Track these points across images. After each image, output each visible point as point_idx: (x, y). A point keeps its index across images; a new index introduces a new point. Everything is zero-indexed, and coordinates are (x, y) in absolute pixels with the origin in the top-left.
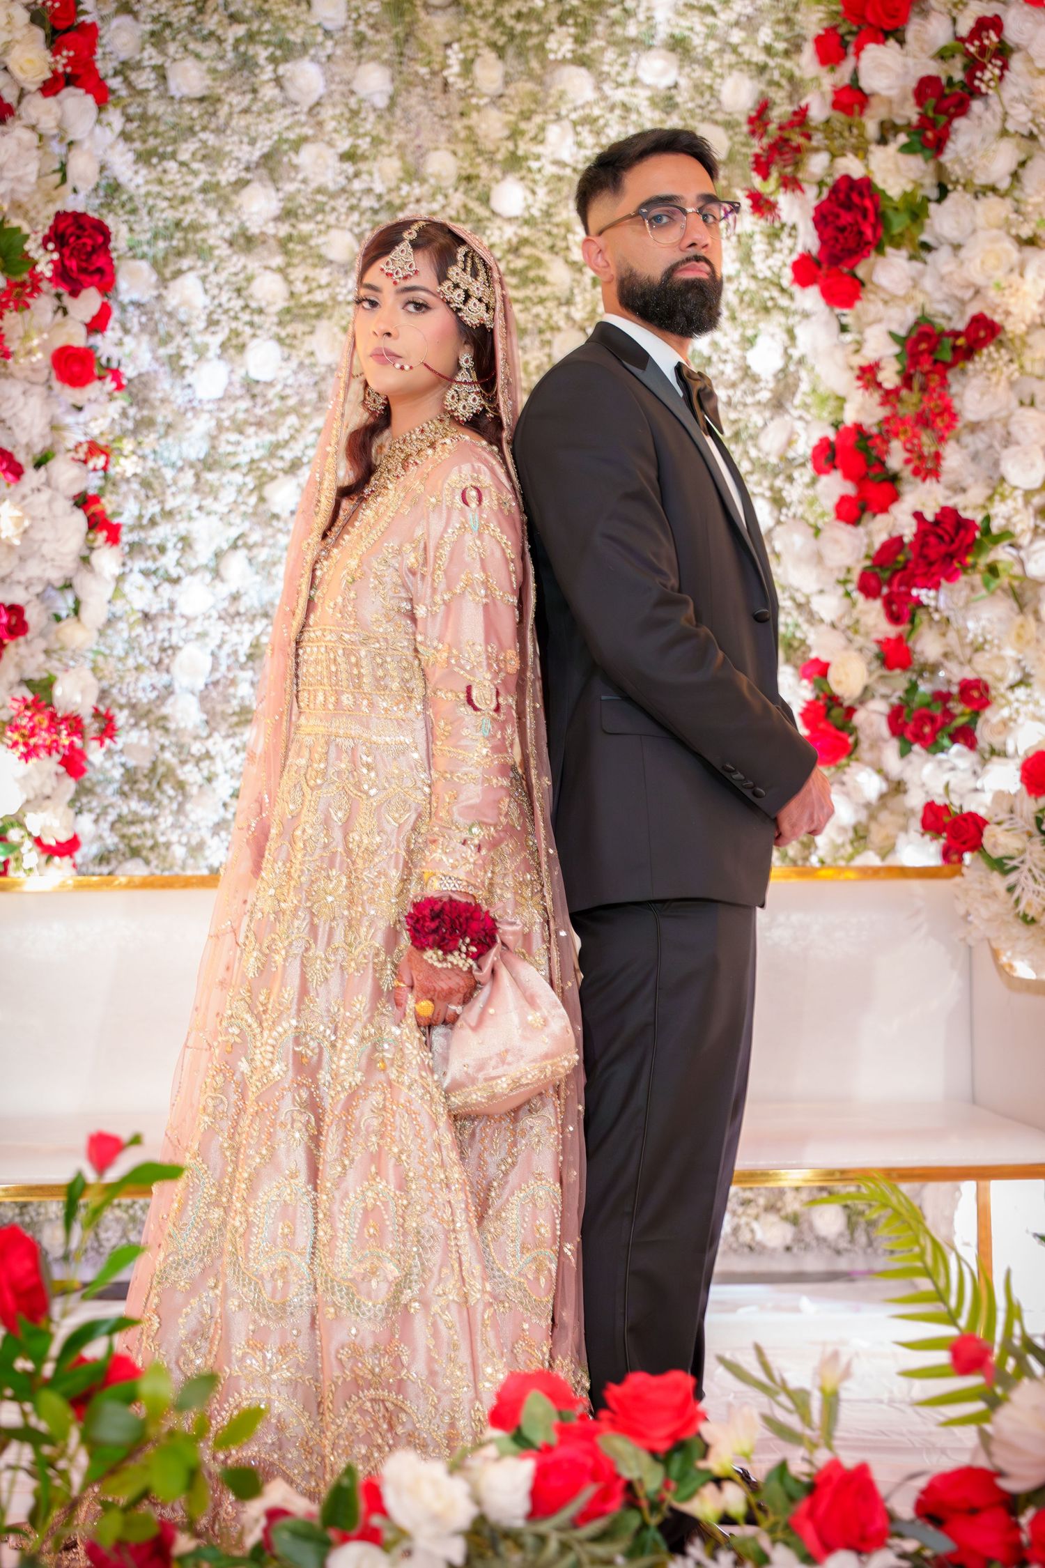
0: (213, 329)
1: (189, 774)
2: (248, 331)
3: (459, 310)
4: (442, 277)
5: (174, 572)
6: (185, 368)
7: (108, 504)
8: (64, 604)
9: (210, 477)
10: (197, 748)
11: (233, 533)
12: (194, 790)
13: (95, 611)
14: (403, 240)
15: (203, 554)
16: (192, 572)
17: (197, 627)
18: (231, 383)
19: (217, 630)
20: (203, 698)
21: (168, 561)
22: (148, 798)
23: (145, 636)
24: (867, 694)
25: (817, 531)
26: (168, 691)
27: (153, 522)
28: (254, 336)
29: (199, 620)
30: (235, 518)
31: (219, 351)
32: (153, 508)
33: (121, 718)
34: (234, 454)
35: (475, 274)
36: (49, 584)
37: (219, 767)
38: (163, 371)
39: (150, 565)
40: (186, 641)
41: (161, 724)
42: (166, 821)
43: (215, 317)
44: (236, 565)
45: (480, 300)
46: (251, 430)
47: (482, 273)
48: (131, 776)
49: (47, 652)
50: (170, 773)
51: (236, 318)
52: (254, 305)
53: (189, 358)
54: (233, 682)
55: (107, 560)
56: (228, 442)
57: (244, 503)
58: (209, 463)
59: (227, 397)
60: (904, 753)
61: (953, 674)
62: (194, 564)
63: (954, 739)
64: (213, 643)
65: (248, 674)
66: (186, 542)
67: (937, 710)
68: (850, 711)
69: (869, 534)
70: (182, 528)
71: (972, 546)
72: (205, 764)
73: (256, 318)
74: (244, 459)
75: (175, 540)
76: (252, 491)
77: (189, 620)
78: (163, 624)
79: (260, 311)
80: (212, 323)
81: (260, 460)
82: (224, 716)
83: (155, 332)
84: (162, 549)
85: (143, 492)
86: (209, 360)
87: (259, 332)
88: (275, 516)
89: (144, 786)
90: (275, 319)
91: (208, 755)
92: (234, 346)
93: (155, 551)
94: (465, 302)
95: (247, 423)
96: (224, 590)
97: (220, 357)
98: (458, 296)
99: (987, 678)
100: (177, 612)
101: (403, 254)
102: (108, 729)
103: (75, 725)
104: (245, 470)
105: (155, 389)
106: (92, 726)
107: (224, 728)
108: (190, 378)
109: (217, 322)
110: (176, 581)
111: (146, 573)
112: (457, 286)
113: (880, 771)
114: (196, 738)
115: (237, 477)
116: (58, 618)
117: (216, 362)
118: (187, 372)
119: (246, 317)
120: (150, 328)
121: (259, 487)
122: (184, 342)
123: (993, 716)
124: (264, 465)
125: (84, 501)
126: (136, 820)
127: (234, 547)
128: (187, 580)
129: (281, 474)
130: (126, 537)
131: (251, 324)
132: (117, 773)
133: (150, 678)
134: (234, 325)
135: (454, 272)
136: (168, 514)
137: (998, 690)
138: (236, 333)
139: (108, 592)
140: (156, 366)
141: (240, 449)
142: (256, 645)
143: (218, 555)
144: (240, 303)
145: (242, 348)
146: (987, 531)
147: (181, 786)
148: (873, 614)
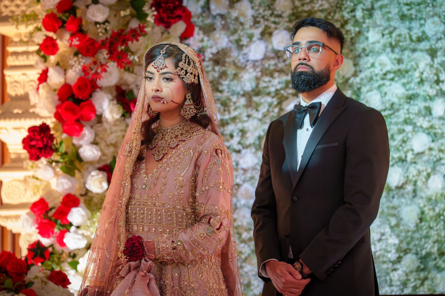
0: (257, 25)
2: (273, 26)
3: (183, 78)
4: (177, 66)
6: (243, 46)
9: (255, 99)
14: (161, 54)
16: (247, 147)
18: (267, 51)
21: (235, 142)
27: (227, 123)
28: (276, 28)
29: (250, 172)
31: (259, 36)
34: (267, 87)
35: (189, 64)
38: (234, 46)
40: (244, 181)
43: (258, 19)
45: (191, 74)
46: (276, 74)
47: (192, 63)
51: (267, 20)
52: (276, 13)
53: (245, 41)
56: (264, 82)
57: (273, 111)
58: (257, 92)
59: (266, 58)
62: (248, 143)
66: (243, 132)
70: (240, 126)
73: (277, 20)
74: (272, 89)
75: (238, 131)
76: (276, 106)
77: (245, 170)
79: (280, 16)
80: (256, 22)
81: (281, 89)
83: (228, 29)
84: (232, 136)
85: (222, 108)
86: (255, 42)
87: (278, 26)
90: (287, 19)
92: (267, 34)
93: (228, 137)
94: (186, 75)
95: (275, 71)
97: (260, 39)
98: (182, 73)
100: (240, 167)
101: (160, 60)
104: (273, 94)
105: (230, 57)
108: (245, 50)
109: (258, 22)
110: (239, 152)
112: (182, 69)
115: (269, 99)
117: (258, 42)
118: (244, 48)
119: (272, 19)
120: (225, 27)
121: (280, 103)
122: (242, 34)
124: (282, 92)
128: (244, 151)
129: (291, 96)
131: (275, 23)
134: (266, 23)
135: (180, 64)
138: (267, 27)
140: (230, 45)
141: (270, 84)
144: (270, 12)
145: (271, 34)
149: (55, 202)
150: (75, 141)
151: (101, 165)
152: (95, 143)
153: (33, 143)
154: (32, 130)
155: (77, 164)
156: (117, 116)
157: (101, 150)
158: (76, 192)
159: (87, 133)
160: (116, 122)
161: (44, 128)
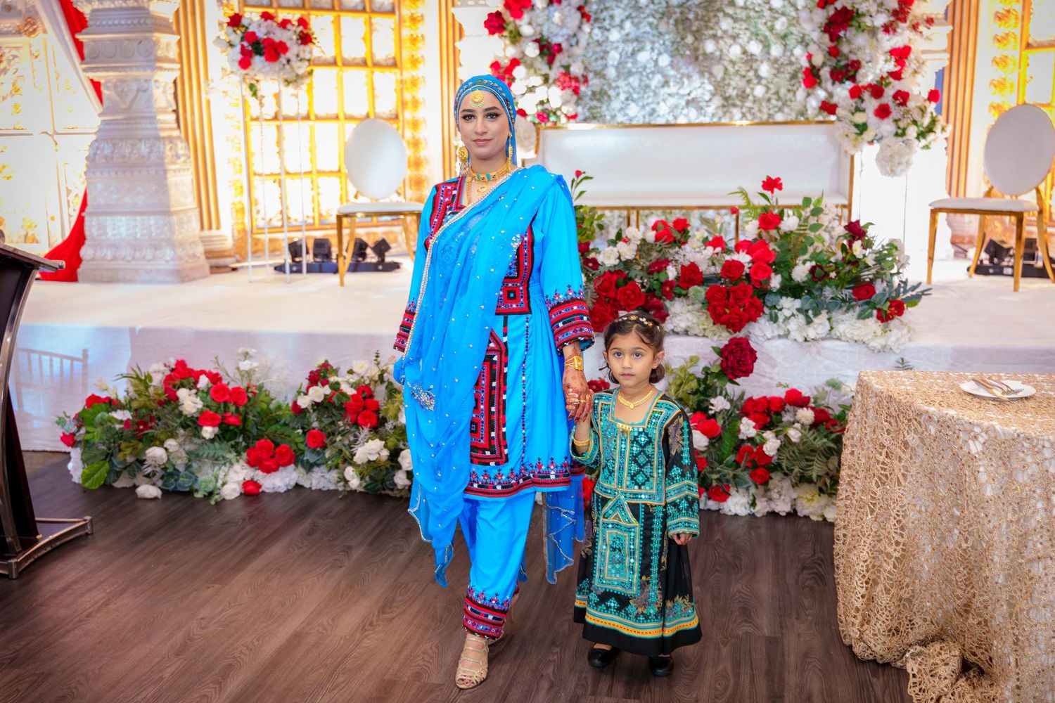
1: (612, 93)
5: (608, 27)
7: (587, 10)
8: (573, 41)
10: (614, 84)
11: (627, 14)
12: (613, 98)
13: (583, 43)
15: (617, 21)
16: (613, 27)
17: (615, 45)
19: (621, 46)
20: (617, 68)
21: (606, 24)
22: (599, 100)
23: (598, 49)
24: (824, 64)
25: (811, 12)
26: (606, 66)
27: (602, 11)
29: (616, 43)
30: (628, 9)
32: (602, 6)
33: (591, 76)
36: (569, 36)
37: (621, 90)
39: (600, 25)
40: (612, 49)
41: (604, 77)
42: (604, 108)
44: (628, 25)
48: (594, 93)
49: (569, 57)
50: (606, 93)
54: (626, 63)
55: (587, 28)
60: (833, 84)
61: (853, 57)
62: (614, 24)
63: (848, 79)
64: (620, 50)
65: (631, 60)
66: (612, 17)
67: (844, 71)
68: (819, 70)
69: (828, 12)
70: (611, 12)
71: (852, 18)
72: (617, 90)
75: (608, 17)
77: (612, 43)
78: (604, 44)
82: (623, 74)
84: (604, 20)
88: (641, 8)
89: (598, 97)
91: (618, 87)
93: (602, 20)
96: (624, 32)
99: (860, 60)
100: (609, 40)
102: (586, 81)
103: (576, 79)
106: (582, 79)
107: (622, 78)
110: (608, 30)
111: (600, 28)
113: (826, 90)
114: (615, 81)
116: (571, 46)
123: (862, 71)
125: (580, 8)
126: (595, 107)
127: (627, 18)
128: (612, 30)
130: (593, 17)
132: (590, 93)
133: (600, 62)
136: (606, 9)
137: (863, 63)
139: (587, 37)
142: (634, 50)
143: (622, 21)
146: (857, 13)
147: (609, 97)
148: (826, 37)
149: (505, 63)
150: (518, 22)
151: (534, 38)
152: (530, 24)
153: (492, 24)
154: (490, 15)
155: (518, 38)
156: (545, 5)
157: (534, 28)
158: (518, 56)
159: (526, 17)
160: (544, 9)
161: (498, 14)
